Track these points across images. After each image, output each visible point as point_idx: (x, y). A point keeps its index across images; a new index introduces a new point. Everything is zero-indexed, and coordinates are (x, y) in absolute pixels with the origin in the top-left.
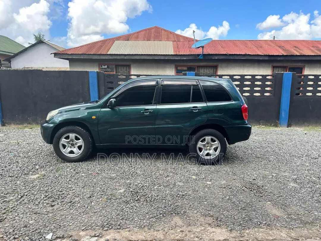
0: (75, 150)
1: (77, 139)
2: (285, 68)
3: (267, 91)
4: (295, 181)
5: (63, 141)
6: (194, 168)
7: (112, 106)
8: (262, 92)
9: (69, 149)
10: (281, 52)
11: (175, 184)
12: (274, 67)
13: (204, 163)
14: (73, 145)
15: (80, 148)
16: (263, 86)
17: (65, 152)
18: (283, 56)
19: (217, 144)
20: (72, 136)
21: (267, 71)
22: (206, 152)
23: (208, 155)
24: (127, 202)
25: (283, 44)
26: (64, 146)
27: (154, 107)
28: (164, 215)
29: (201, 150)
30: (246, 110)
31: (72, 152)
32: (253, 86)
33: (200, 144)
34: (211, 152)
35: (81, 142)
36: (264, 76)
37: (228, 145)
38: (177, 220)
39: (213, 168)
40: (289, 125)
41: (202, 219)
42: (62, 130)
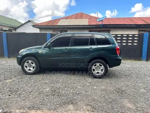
0: (32, 69)
1: (32, 63)
2: (145, 31)
3: (136, 43)
4: (144, 88)
5: (26, 64)
6: (90, 80)
7: (49, 47)
8: (133, 43)
9: (29, 68)
10: (143, 23)
11: (77, 87)
12: (139, 31)
13: (95, 77)
14: (30, 66)
15: (33, 68)
16: (133, 40)
17: (27, 69)
18: (144, 25)
19: (102, 67)
20: (30, 61)
21: (136, 32)
22: (97, 72)
23: (98, 73)
24: (48, 96)
25: (144, 19)
26: (26, 67)
27: (70, 48)
28: (65, 103)
29: (94, 70)
30: (118, 49)
31: (30, 70)
32: (127, 40)
33: (93, 67)
34: (100, 71)
35: (34, 65)
36: (134, 35)
37: (109, 68)
38: (71, 107)
39: (100, 80)
40: (147, 60)
41: (85, 107)
42: (25, 59)
